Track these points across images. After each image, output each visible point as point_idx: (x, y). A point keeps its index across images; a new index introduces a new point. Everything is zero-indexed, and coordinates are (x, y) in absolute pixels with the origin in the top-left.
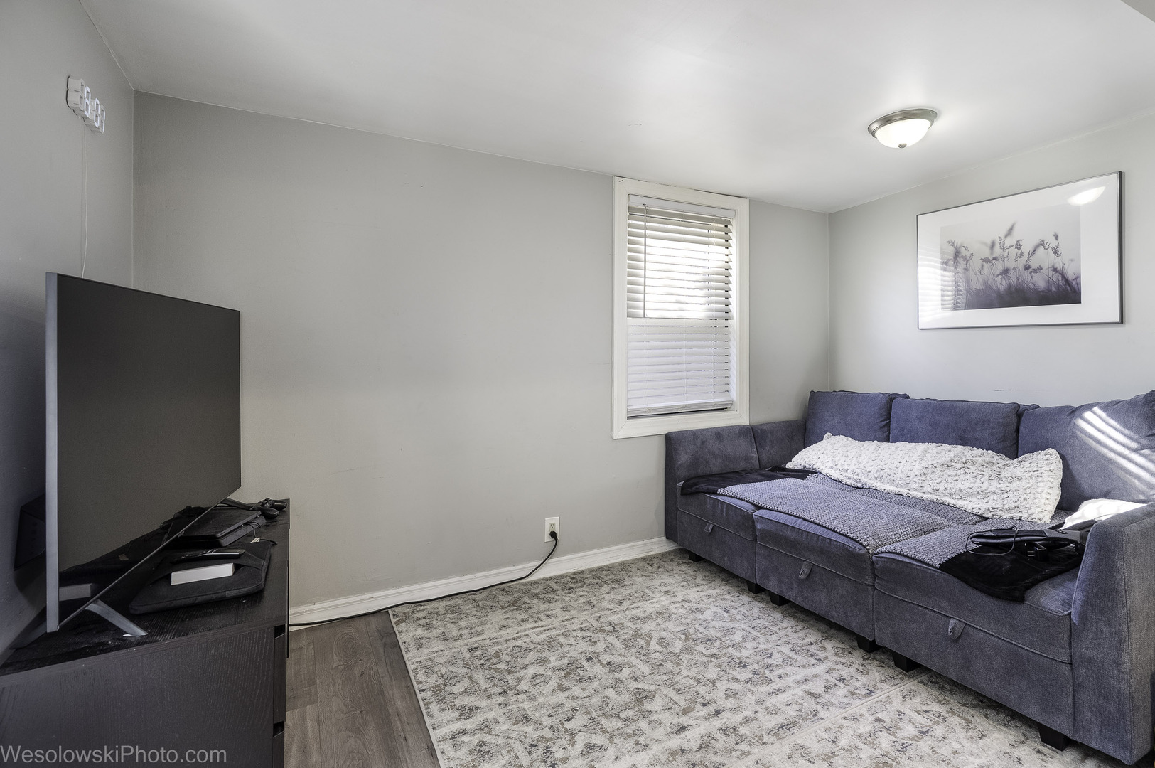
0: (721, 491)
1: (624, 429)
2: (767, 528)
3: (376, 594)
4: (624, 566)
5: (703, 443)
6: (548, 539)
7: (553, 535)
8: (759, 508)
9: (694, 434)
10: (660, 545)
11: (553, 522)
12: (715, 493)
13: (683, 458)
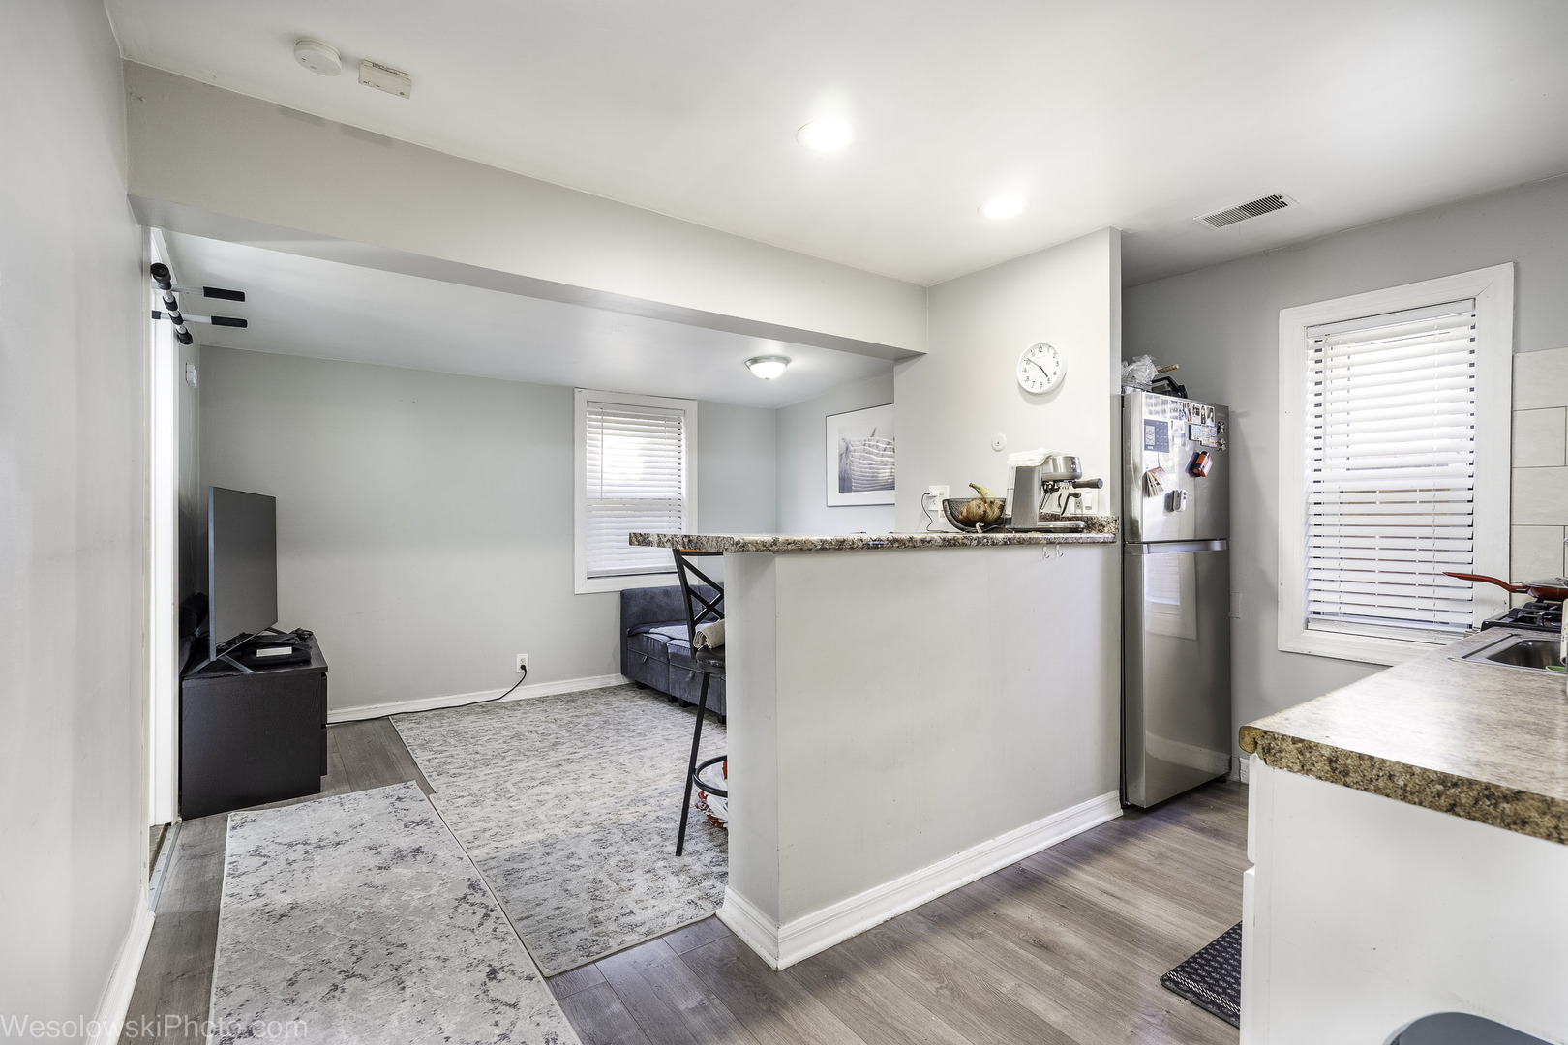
0: (652, 630)
1: (583, 586)
2: (675, 651)
3: (379, 706)
4: (583, 694)
5: (652, 598)
6: (519, 670)
7: (523, 667)
8: (672, 639)
9: (645, 592)
10: (617, 679)
11: (523, 657)
12: (649, 633)
13: (634, 609)
